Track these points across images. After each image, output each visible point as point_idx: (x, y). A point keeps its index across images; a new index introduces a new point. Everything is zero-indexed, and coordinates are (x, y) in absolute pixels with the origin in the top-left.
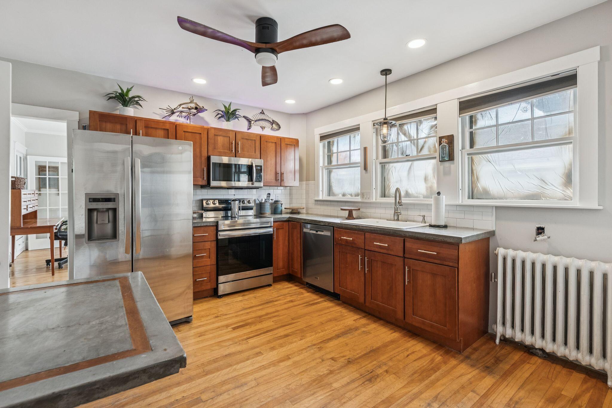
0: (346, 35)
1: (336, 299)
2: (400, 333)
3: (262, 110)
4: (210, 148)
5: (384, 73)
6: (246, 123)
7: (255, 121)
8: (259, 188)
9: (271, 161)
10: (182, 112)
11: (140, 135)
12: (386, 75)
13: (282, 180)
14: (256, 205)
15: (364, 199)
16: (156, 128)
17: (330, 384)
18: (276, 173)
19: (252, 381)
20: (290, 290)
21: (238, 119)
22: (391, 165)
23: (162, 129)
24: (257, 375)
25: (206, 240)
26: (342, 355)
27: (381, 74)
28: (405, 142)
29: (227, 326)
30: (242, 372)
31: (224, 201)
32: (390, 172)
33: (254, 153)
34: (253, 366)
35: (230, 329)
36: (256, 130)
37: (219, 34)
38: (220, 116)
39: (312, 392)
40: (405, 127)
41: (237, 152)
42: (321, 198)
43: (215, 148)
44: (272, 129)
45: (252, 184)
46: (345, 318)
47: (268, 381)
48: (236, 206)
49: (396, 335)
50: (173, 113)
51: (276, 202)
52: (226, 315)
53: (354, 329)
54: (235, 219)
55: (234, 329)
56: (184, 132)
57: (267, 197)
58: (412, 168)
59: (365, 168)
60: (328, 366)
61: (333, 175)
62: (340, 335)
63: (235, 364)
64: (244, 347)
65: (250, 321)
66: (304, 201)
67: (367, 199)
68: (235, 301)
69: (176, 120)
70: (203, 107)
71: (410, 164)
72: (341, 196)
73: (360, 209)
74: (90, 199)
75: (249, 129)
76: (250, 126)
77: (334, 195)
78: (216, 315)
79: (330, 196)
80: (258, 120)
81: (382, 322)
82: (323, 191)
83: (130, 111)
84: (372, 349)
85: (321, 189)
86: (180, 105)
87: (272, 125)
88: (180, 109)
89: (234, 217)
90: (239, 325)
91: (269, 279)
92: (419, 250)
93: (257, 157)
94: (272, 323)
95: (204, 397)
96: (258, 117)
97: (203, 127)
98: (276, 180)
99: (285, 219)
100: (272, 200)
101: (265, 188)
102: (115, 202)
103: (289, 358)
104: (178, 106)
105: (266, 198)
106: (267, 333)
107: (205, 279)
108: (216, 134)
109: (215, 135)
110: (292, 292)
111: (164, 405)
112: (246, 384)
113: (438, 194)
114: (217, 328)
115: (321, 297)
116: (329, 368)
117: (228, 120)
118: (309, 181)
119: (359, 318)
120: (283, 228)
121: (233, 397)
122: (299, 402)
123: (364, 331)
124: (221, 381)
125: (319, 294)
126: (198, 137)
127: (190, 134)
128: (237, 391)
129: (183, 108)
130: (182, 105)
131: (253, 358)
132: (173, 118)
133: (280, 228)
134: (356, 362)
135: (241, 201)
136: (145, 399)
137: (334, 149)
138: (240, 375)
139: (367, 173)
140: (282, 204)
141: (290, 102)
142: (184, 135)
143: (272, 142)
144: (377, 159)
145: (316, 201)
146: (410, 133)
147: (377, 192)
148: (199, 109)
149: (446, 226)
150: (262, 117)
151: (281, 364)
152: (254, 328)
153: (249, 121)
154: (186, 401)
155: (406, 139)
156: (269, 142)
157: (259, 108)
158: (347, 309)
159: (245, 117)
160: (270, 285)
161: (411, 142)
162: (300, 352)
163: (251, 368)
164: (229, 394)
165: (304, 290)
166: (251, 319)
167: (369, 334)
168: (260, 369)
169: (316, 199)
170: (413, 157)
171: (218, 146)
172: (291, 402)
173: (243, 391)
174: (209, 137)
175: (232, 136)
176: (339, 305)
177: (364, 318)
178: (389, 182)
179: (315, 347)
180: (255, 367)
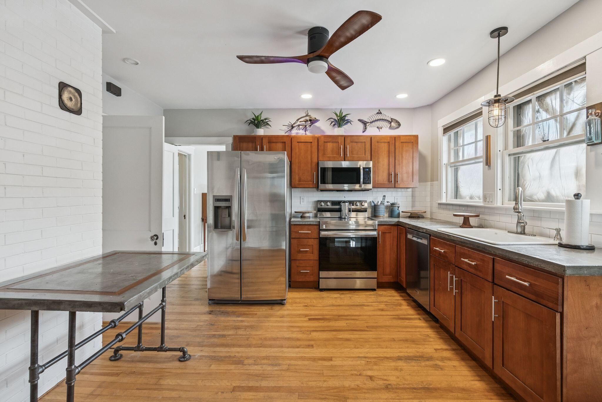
0: (375, 18)
1: (434, 321)
2: (487, 384)
3: (379, 110)
4: (320, 155)
5: (496, 33)
6: (361, 126)
7: (371, 123)
8: (369, 190)
9: (384, 161)
10: (300, 125)
11: (258, 151)
12: (499, 36)
13: (396, 181)
14: (371, 207)
15: (486, 203)
16: (276, 142)
17: (347, 398)
18: (389, 175)
19: (286, 364)
20: (390, 299)
21: (350, 123)
22: (528, 155)
23: (280, 142)
24: (293, 362)
25: (310, 237)
26: (385, 378)
27: (492, 37)
28: (548, 122)
29: (306, 316)
30: (285, 355)
31: (337, 203)
32: (526, 166)
33: (364, 155)
34: (297, 354)
35: (307, 319)
36: (372, 131)
37: (272, 59)
38: (333, 123)
39: (323, 397)
40: (548, 100)
41: (345, 155)
42: (444, 201)
43: (324, 154)
44: (391, 128)
45: (360, 186)
46: (427, 343)
47: (298, 371)
48: (345, 207)
49: (478, 385)
50: (293, 127)
51: (393, 204)
52: (314, 306)
53: (426, 357)
54: (345, 220)
55: (310, 319)
56: (298, 142)
57: (383, 199)
58: (557, 158)
59: (488, 162)
60: (360, 382)
61: (460, 173)
62: (402, 358)
63: (286, 347)
64: (304, 336)
65: (327, 317)
66: (429, 205)
67: (490, 203)
68: (331, 297)
69: (297, 133)
70: (315, 118)
71: (554, 153)
72: (469, 199)
73: (479, 215)
74: (215, 199)
75: (364, 132)
76: (366, 128)
77: (461, 198)
78: (305, 304)
79: (457, 199)
80: (374, 121)
81: (473, 363)
82: (447, 193)
83: (261, 132)
84: (426, 386)
85: (444, 190)
86: (298, 120)
87: (391, 123)
88: (298, 123)
89: (343, 218)
90: (317, 317)
91: (373, 283)
92: (507, 276)
93: (367, 159)
94: (345, 324)
95: (246, 362)
96: (376, 117)
97: (314, 136)
98: (389, 181)
99: (393, 223)
100: (388, 202)
101: (375, 190)
102: (230, 201)
103: (332, 360)
104: (296, 121)
105: (382, 201)
106: (332, 332)
107: (308, 272)
108: (326, 141)
109: (324, 142)
110: (391, 301)
111: (220, 356)
112: (279, 365)
113: (576, 197)
114: (297, 315)
115: (419, 314)
116: (360, 383)
117: (340, 126)
118: (434, 181)
119: (445, 348)
120: (390, 233)
121: (264, 370)
122: (306, 399)
123: (436, 365)
124: (265, 355)
125: (418, 310)
126: (309, 146)
127: (303, 144)
128: (270, 368)
129: (300, 122)
130: (300, 119)
131: (303, 348)
132: (294, 132)
133: (387, 232)
134: (394, 391)
135: (351, 203)
136: (215, 347)
137: (461, 142)
138: (283, 356)
139: (490, 169)
140: (398, 207)
141: (402, 96)
142: (298, 145)
143: (385, 142)
144: (506, 148)
145: (440, 204)
146: (554, 106)
147: (504, 193)
148: (313, 121)
149: (592, 248)
150: (379, 117)
151: (320, 362)
152: (326, 324)
153: (365, 123)
154: (234, 359)
155: (548, 117)
156: (381, 142)
157: (375, 109)
158: (439, 335)
159: (360, 120)
160: (374, 290)
161: (556, 121)
162: (345, 359)
163: (295, 355)
164: (262, 367)
165: (406, 303)
166: (330, 315)
167: (440, 369)
168: (300, 359)
169: (439, 202)
170: (553, 142)
171: (328, 151)
172: (299, 395)
173: (273, 369)
174: (319, 144)
175: (341, 141)
176: (432, 327)
177: (452, 351)
178: (524, 180)
179: (365, 359)
180: (298, 356)
